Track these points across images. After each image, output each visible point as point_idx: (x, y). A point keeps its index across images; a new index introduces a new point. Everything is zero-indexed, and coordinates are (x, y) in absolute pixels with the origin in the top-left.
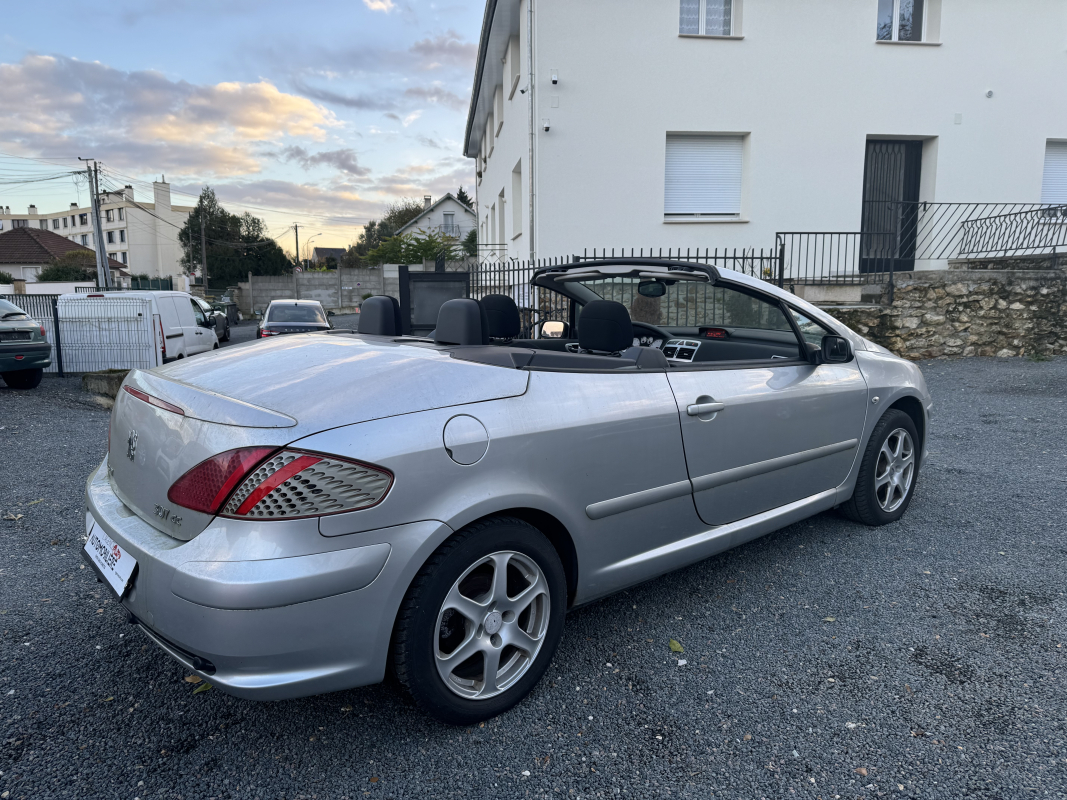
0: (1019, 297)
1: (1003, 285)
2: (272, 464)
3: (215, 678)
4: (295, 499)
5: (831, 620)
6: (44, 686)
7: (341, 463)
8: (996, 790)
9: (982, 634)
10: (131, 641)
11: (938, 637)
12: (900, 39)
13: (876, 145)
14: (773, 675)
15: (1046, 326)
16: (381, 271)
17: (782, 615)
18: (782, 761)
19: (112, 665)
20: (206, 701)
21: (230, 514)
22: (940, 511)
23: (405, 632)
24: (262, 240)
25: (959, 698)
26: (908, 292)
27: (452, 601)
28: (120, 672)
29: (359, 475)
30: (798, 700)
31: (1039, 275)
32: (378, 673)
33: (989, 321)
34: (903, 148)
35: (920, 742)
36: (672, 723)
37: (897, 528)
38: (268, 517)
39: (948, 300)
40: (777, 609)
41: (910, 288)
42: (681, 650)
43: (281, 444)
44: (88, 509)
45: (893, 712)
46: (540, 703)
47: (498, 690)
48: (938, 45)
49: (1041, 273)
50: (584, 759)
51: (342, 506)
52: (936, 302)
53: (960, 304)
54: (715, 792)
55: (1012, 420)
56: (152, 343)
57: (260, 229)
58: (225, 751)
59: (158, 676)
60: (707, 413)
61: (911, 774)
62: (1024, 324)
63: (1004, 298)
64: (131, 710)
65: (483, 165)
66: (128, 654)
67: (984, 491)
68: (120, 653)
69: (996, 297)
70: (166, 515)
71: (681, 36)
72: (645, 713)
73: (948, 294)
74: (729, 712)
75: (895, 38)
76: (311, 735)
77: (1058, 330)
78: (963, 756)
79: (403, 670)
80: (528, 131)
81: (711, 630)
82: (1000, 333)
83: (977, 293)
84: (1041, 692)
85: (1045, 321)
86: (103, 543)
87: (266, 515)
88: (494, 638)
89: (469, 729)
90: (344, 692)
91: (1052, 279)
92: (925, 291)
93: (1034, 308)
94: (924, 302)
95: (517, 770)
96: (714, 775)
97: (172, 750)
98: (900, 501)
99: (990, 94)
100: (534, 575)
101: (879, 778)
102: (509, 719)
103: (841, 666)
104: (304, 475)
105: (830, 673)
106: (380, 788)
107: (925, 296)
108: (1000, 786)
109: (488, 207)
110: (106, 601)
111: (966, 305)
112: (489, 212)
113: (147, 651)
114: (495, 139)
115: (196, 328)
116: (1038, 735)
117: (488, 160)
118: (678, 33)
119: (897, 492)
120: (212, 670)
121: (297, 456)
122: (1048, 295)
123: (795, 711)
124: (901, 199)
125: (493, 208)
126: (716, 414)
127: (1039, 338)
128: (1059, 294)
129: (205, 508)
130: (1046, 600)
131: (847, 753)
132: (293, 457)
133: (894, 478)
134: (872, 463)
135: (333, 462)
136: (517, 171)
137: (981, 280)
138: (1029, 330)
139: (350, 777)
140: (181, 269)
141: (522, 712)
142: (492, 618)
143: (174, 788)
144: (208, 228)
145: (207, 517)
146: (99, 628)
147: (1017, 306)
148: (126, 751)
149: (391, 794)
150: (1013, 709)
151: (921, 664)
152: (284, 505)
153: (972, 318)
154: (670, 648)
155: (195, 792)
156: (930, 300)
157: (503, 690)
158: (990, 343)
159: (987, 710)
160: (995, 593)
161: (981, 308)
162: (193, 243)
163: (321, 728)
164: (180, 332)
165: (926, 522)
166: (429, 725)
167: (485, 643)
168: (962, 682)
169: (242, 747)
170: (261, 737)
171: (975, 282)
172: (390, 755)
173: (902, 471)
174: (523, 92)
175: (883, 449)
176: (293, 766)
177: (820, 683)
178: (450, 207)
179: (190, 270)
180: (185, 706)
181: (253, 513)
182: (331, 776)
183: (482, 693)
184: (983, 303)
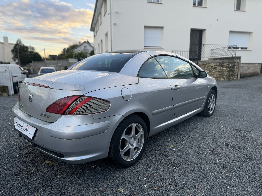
0: (225, 67)
1: (222, 64)
2: (79, 100)
3: (64, 158)
4: (86, 109)
5: (205, 138)
6: (4, 167)
7: (98, 100)
8: (254, 173)
9: (239, 139)
10: (27, 153)
11: (230, 140)
12: (198, 5)
13: (193, 31)
14: (196, 151)
15: (231, 73)
16: (68, 61)
17: (193, 138)
18: (205, 170)
19: (23, 160)
20: (53, 167)
21: (67, 114)
22: (220, 113)
23: (113, 144)
24: (35, 53)
25: (239, 154)
26: (201, 65)
27: (123, 136)
28: (26, 162)
29: (102, 103)
30: (204, 156)
31: (229, 62)
32: (106, 155)
33: (219, 72)
34: (198, 32)
35: (234, 164)
36: (176, 164)
37: (212, 117)
38: (79, 114)
39: (210, 67)
40: (192, 136)
41: (202, 64)
42: (173, 147)
43: (82, 95)
44: (15, 117)
45: (226, 158)
46: (143, 161)
47: (133, 158)
48: (206, 8)
49: (230, 61)
50: (158, 174)
51: (98, 111)
52: (207, 68)
53: (212, 68)
54: (192, 179)
55: (228, 94)
56: (9, 78)
57: (34, 50)
58: (63, 179)
59: (37, 162)
60: (177, 89)
61: (235, 171)
62: (226, 73)
63: (222, 67)
64: (32, 171)
65: (96, 33)
66: (27, 157)
67: (228, 109)
68: (24, 157)
69: (220, 66)
70: (45, 116)
71: (148, 2)
72: (169, 162)
73: (210, 66)
74: (189, 160)
75: (197, 5)
76: (85, 173)
77: (233, 74)
78: (244, 166)
79: (112, 154)
80: (110, 24)
81: (178, 142)
82: (221, 75)
83: (216, 66)
84: (256, 151)
85: (230, 72)
86: (22, 125)
87: (78, 114)
88: (132, 145)
89: (127, 169)
90: (91, 162)
91: (232, 62)
92: (205, 65)
93: (228, 69)
94: (204, 68)
95: (142, 177)
96: (191, 175)
97: (48, 180)
98: (212, 111)
99: (217, 20)
100: (141, 129)
101: (228, 172)
102: (136, 166)
103: (211, 148)
104: (89, 103)
105: (209, 150)
106: (108, 185)
107: (205, 66)
108: (255, 172)
109: (97, 44)
110: (16, 144)
111: (214, 68)
112: (98, 45)
113: (32, 156)
114: (99, 27)
115: (21, 74)
116: (258, 160)
117: (97, 32)
118: (147, 1)
119: (212, 109)
120: (63, 157)
121: (86, 98)
122: (231, 66)
123: (204, 159)
124: (198, 43)
125: (99, 44)
126: (179, 89)
127: (229, 76)
128: (233, 66)
129: (59, 113)
130: (250, 132)
131: (219, 167)
132: (85, 98)
133: (211, 106)
134: (208, 102)
135: (96, 99)
136: (106, 35)
137: (217, 63)
138: (227, 74)
139: (100, 183)
140: (12, 60)
141: (139, 164)
142: (132, 140)
143: (51, 190)
144: (20, 49)
145: (60, 115)
146: (16, 151)
147: (225, 69)
148: (34, 182)
149: (112, 186)
150: (251, 155)
151: (228, 147)
152: (83, 111)
153: (215, 71)
154: (170, 147)
155: (58, 190)
156: (206, 67)
157: (134, 158)
158: (219, 77)
159: (246, 156)
160: (238, 131)
161: (217, 69)
162: (15, 53)
163: (88, 172)
164: (17, 75)
165: (218, 116)
166: (116, 169)
167: (131, 147)
168: (238, 150)
169: (67, 178)
170: (72, 175)
171: (216, 63)
172: (108, 177)
173: (213, 104)
174: (108, 14)
175: (209, 99)
176: (83, 182)
177: (207, 152)
178: (86, 44)
179: (15, 60)
180: (48, 169)
181: (74, 113)
182: (94, 183)
183: (130, 159)
184: (217, 68)
